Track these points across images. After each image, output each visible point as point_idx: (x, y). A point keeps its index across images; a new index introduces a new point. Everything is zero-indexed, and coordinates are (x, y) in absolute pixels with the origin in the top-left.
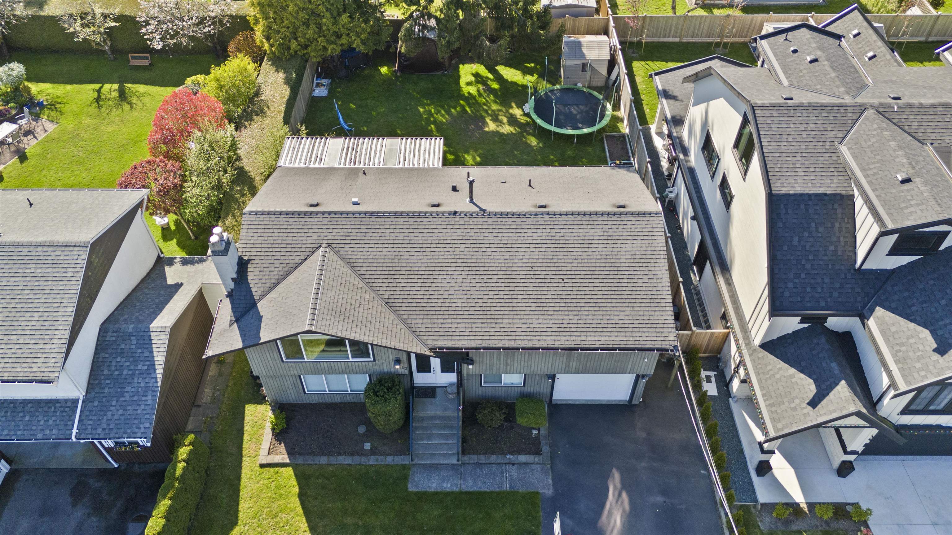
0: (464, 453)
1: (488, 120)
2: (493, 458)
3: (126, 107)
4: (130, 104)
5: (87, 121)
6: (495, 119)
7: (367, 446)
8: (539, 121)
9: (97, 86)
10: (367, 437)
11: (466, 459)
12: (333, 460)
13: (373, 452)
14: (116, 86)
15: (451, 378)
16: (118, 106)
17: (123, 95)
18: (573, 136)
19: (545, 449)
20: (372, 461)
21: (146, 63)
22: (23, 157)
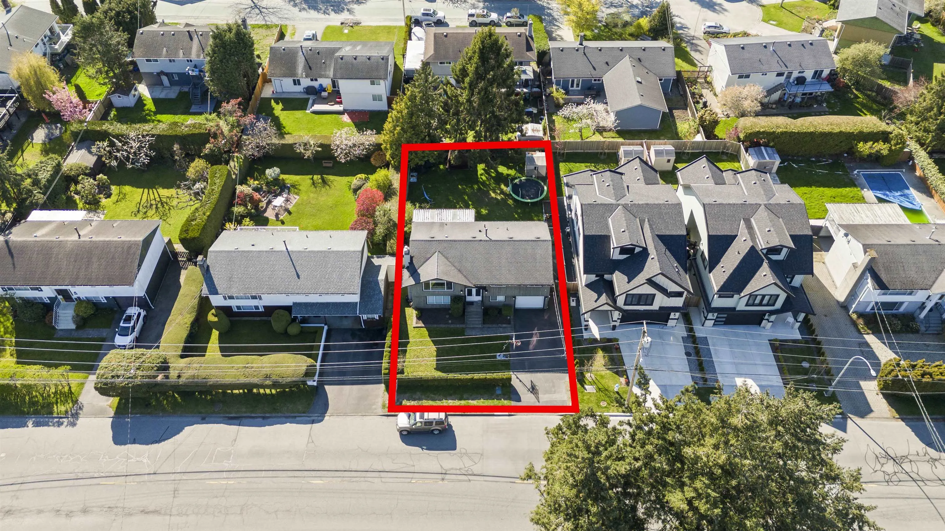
0: (484, 324)
1: (491, 192)
2: (494, 326)
3: (328, 187)
4: (329, 185)
5: (312, 195)
6: (494, 192)
7: (450, 321)
8: (513, 195)
9: (311, 176)
10: (449, 319)
11: (485, 326)
12: (438, 326)
13: (452, 323)
14: (319, 176)
15: (479, 298)
16: (324, 187)
17: (324, 182)
18: (528, 203)
19: (512, 323)
20: (452, 326)
21: (331, 165)
22: (290, 213)
